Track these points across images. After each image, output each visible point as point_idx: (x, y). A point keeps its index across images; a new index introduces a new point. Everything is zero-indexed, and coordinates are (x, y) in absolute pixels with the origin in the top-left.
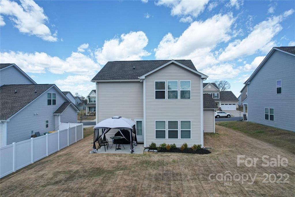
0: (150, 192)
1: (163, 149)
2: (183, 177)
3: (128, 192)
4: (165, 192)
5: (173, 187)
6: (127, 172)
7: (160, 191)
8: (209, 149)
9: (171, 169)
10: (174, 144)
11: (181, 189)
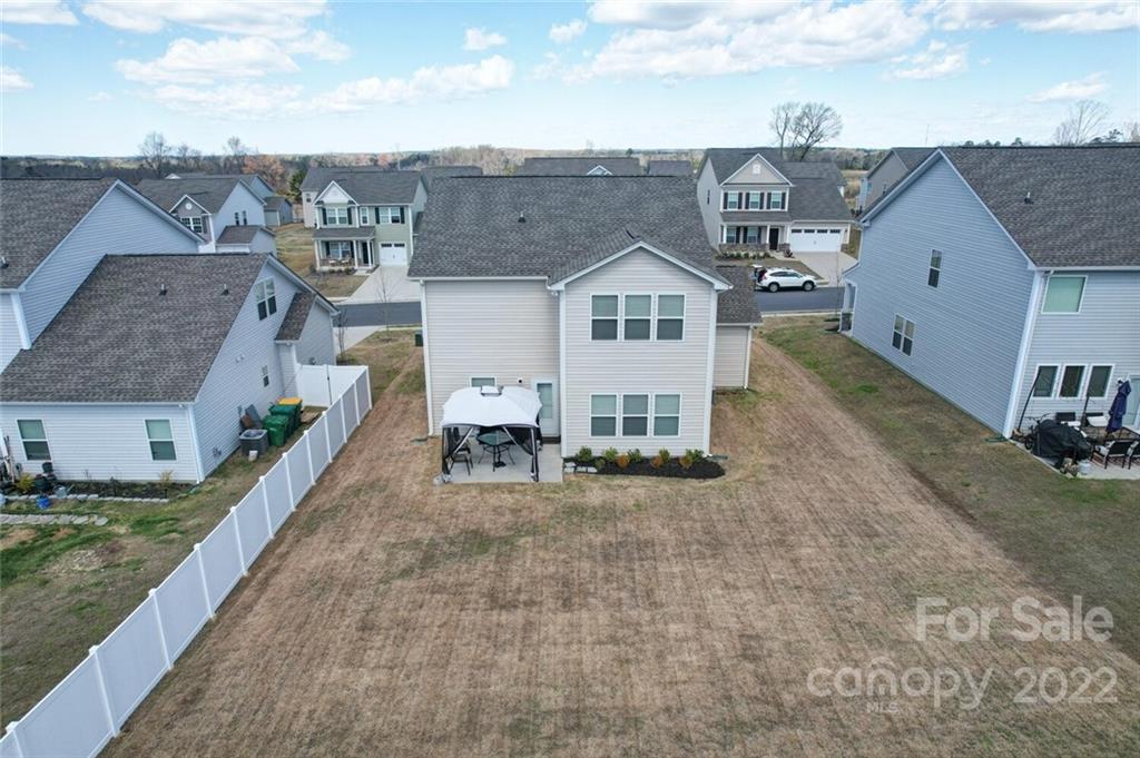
0: (596, 588)
1: (611, 466)
2: (658, 549)
3: (556, 589)
4: (625, 587)
5: (639, 576)
6: (541, 539)
7: (615, 585)
8: (721, 462)
9: (633, 528)
10: (638, 450)
11: (654, 580)
